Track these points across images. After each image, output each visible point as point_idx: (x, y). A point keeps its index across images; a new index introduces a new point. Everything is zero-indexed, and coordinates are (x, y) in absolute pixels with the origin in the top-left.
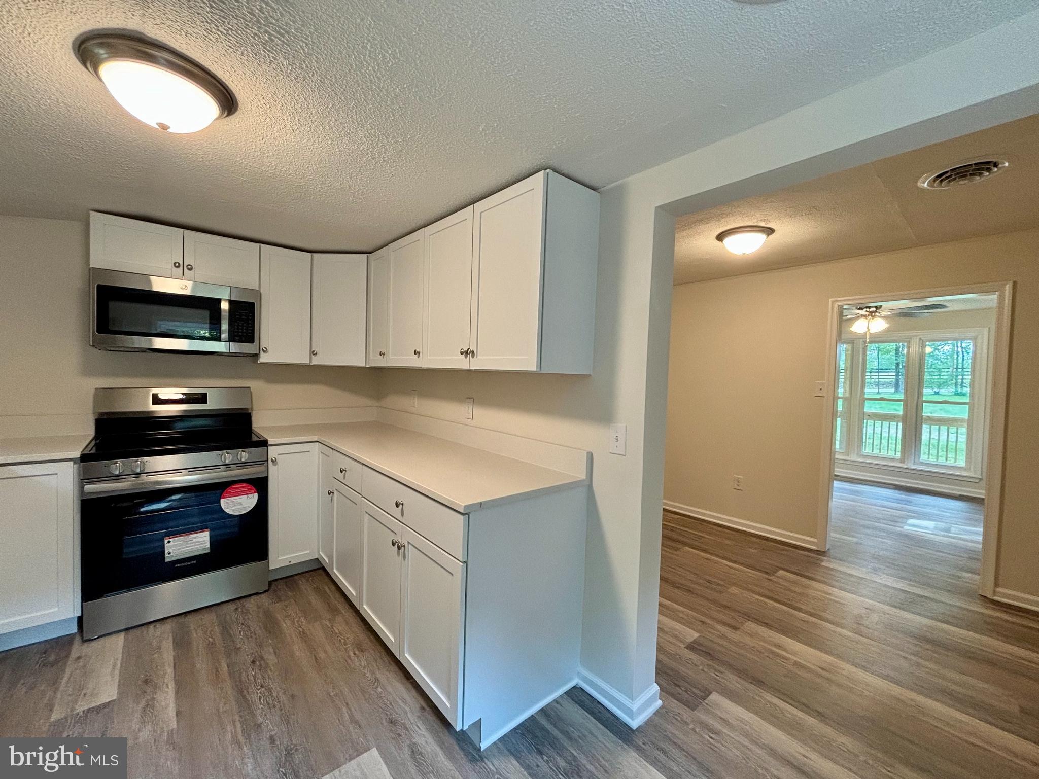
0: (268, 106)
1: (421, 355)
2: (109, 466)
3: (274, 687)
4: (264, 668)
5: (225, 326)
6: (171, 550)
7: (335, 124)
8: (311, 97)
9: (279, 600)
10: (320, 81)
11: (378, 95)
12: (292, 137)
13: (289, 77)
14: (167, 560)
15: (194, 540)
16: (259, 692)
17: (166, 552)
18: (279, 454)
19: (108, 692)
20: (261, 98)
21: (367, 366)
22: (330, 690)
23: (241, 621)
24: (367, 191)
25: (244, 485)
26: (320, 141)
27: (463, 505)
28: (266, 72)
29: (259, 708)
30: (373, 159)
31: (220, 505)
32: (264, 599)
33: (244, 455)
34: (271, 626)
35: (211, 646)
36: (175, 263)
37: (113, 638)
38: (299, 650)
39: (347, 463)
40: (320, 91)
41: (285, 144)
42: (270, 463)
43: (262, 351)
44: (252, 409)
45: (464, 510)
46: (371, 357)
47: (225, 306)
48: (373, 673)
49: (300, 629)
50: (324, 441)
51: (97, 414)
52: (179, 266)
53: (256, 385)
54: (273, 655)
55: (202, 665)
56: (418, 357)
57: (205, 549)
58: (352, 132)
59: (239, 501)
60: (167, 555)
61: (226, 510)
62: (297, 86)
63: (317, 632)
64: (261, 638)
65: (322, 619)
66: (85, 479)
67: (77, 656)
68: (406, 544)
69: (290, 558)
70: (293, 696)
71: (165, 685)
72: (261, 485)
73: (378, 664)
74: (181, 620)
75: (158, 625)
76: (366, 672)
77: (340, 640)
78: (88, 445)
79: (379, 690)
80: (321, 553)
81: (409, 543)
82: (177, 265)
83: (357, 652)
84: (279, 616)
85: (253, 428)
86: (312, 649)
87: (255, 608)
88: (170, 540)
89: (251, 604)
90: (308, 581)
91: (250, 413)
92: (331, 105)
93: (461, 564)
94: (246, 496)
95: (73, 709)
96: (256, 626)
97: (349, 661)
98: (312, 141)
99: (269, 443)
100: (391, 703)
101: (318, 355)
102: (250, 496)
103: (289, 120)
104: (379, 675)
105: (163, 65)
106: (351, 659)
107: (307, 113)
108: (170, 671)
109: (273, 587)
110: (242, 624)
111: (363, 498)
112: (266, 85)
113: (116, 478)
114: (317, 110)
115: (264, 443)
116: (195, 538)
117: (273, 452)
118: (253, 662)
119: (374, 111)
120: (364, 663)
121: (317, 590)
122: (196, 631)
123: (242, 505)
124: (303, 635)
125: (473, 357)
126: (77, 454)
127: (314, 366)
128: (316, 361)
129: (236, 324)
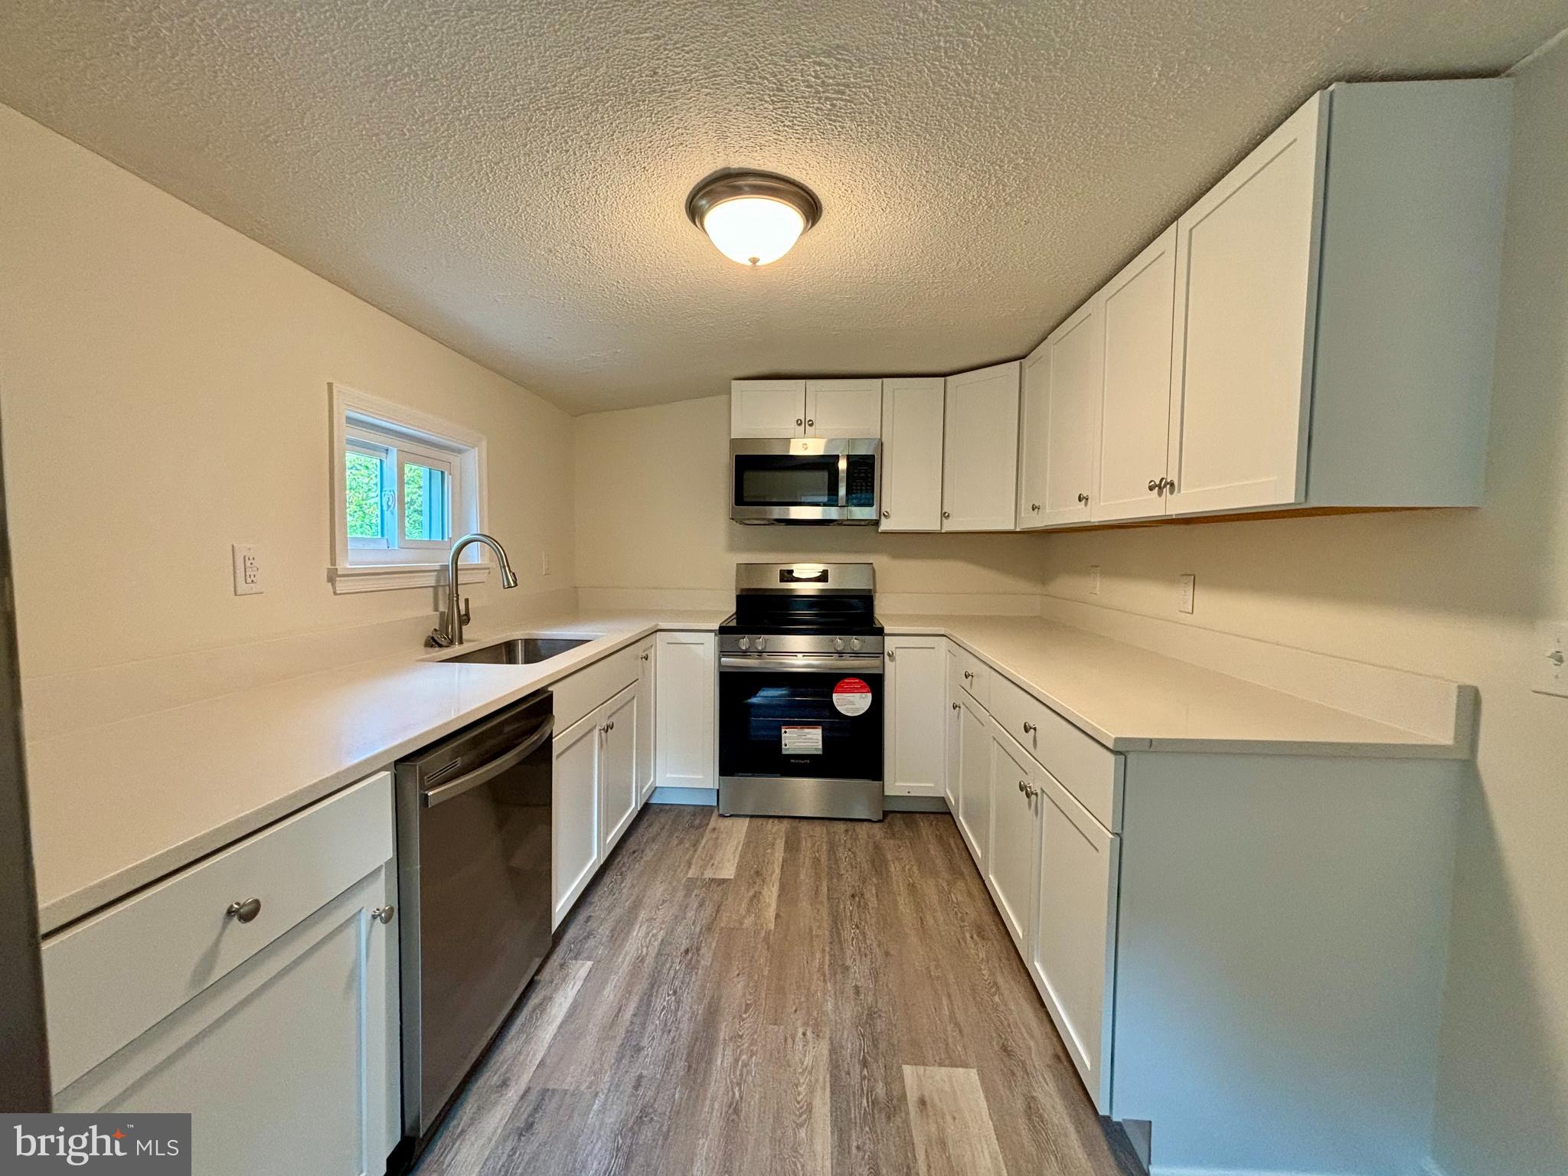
0: (850, 192)
1: (1089, 500)
2: (738, 640)
3: (868, 933)
4: (863, 907)
5: (842, 491)
6: (787, 742)
7: (927, 178)
8: (891, 155)
9: (893, 836)
10: (896, 127)
11: (971, 107)
12: (884, 220)
13: (861, 141)
14: (784, 752)
15: (809, 736)
16: (852, 931)
17: (783, 743)
18: (897, 648)
19: (728, 872)
20: (841, 184)
21: (1018, 530)
22: (932, 968)
23: (849, 846)
24: (995, 260)
25: (857, 681)
26: (916, 211)
27: (1113, 736)
28: (838, 149)
29: (850, 950)
30: (990, 207)
31: (832, 701)
32: (877, 830)
33: (855, 642)
34: (879, 864)
35: (816, 861)
36: (797, 421)
37: (740, 821)
38: (904, 906)
39: (975, 667)
40: (898, 141)
41: (879, 231)
42: (887, 657)
43: (883, 517)
44: (875, 592)
45: (1115, 746)
46: (1023, 515)
47: (843, 465)
48: (992, 973)
49: (910, 879)
50: (952, 635)
51: (739, 590)
52: (800, 425)
53: (880, 561)
54: (875, 897)
55: (805, 875)
56: (1086, 504)
57: (817, 749)
58: (952, 180)
59: (851, 699)
60: (783, 747)
61: (838, 708)
62: (872, 149)
63: (930, 890)
64: (866, 873)
65: (939, 877)
66: (723, 652)
67: (713, 827)
68: (1039, 791)
69: (912, 787)
70: (887, 954)
71: (771, 884)
72: (875, 683)
73: (1002, 965)
74: (795, 823)
75: (776, 821)
76: (982, 967)
77: (956, 913)
78: (727, 619)
79: (996, 999)
80: (948, 791)
81: (1043, 791)
82: (799, 423)
83: (975, 936)
84: (889, 857)
85: (875, 615)
86: (919, 906)
87: (865, 836)
88: (787, 730)
89: (863, 830)
90: (931, 824)
91: (872, 596)
92: (916, 154)
93: (1111, 836)
94: (859, 694)
95: (703, 874)
96: (862, 857)
97: (963, 943)
98: (907, 214)
99: (886, 631)
100: (1009, 1025)
101: (950, 518)
102: (864, 695)
103: (875, 198)
104: (1000, 980)
105: (746, 193)
106: (966, 943)
107: (892, 179)
108: (778, 871)
109: (889, 819)
110: (849, 850)
111: (991, 718)
112: (841, 166)
113: (744, 654)
114: (902, 169)
115: (880, 632)
116: (808, 733)
117: (890, 644)
118: (853, 896)
119: (973, 134)
120: (983, 955)
121: (940, 838)
122: (806, 840)
123: (854, 704)
124: (912, 887)
125: (1172, 492)
126: (716, 627)
127: (947, 533)
128: (950, 526)
129: (855, 484)
